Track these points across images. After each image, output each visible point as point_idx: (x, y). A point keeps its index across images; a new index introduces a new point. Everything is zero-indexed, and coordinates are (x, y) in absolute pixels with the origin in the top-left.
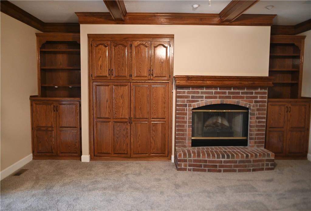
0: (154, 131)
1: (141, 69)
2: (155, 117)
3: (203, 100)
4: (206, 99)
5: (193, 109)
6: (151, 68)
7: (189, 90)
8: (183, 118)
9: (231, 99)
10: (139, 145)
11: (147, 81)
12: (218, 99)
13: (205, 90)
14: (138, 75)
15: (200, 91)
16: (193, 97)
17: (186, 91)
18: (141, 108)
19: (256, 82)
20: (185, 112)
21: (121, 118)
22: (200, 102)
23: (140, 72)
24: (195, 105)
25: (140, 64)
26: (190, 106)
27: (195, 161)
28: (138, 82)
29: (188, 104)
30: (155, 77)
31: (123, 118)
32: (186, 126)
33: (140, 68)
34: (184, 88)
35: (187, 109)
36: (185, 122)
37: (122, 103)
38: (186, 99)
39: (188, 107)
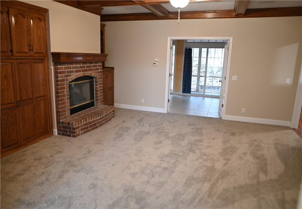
0: (38, 111)
1: (21, 44)
2: (38, 96)
3: (74, 74)
4: (76, 73)
5: (69, 83)
6: (30, 42)
7: (65, 66)
8: (63, 92)
9: (87, 71)
10: (28, 128)
11: (27, 58)
12: (81, 72)
13: (74, 66)
14: (20, 51)
15: (71, 66)
16: (68, 72)
17: (63, 66)
18: (26, 87)
19: (101, 58)
20: (64, 86)
21: (7, 104)
22: (72, 76)
23: (21, 47)
24: (70, 78)
25: (20, 38)
26: (67, 80)
27: (85, 125)
28: (19, 58)
29: (65, 78)
30: (35, 53)
31: (10, 103)
32: (66, 99)
33: (21, 42)
34: (62, 65)
35: (65, 83)
36: (64, 96)
37: (7, 85)
38: (64, 75)
39: (66, 81)
